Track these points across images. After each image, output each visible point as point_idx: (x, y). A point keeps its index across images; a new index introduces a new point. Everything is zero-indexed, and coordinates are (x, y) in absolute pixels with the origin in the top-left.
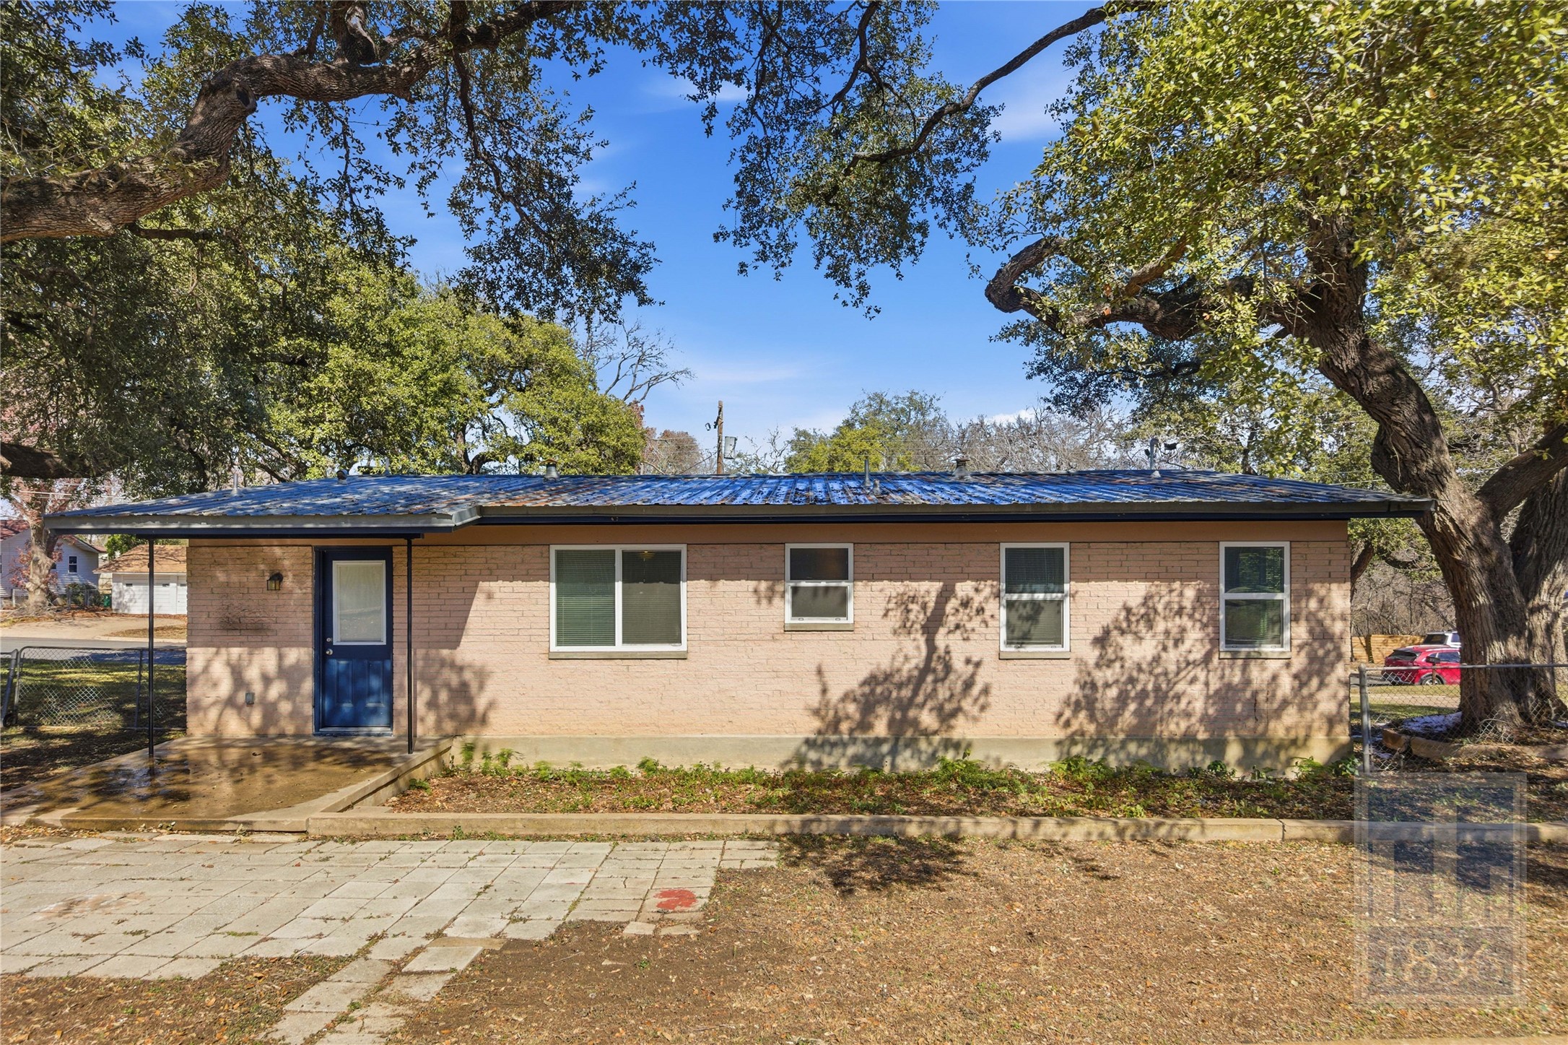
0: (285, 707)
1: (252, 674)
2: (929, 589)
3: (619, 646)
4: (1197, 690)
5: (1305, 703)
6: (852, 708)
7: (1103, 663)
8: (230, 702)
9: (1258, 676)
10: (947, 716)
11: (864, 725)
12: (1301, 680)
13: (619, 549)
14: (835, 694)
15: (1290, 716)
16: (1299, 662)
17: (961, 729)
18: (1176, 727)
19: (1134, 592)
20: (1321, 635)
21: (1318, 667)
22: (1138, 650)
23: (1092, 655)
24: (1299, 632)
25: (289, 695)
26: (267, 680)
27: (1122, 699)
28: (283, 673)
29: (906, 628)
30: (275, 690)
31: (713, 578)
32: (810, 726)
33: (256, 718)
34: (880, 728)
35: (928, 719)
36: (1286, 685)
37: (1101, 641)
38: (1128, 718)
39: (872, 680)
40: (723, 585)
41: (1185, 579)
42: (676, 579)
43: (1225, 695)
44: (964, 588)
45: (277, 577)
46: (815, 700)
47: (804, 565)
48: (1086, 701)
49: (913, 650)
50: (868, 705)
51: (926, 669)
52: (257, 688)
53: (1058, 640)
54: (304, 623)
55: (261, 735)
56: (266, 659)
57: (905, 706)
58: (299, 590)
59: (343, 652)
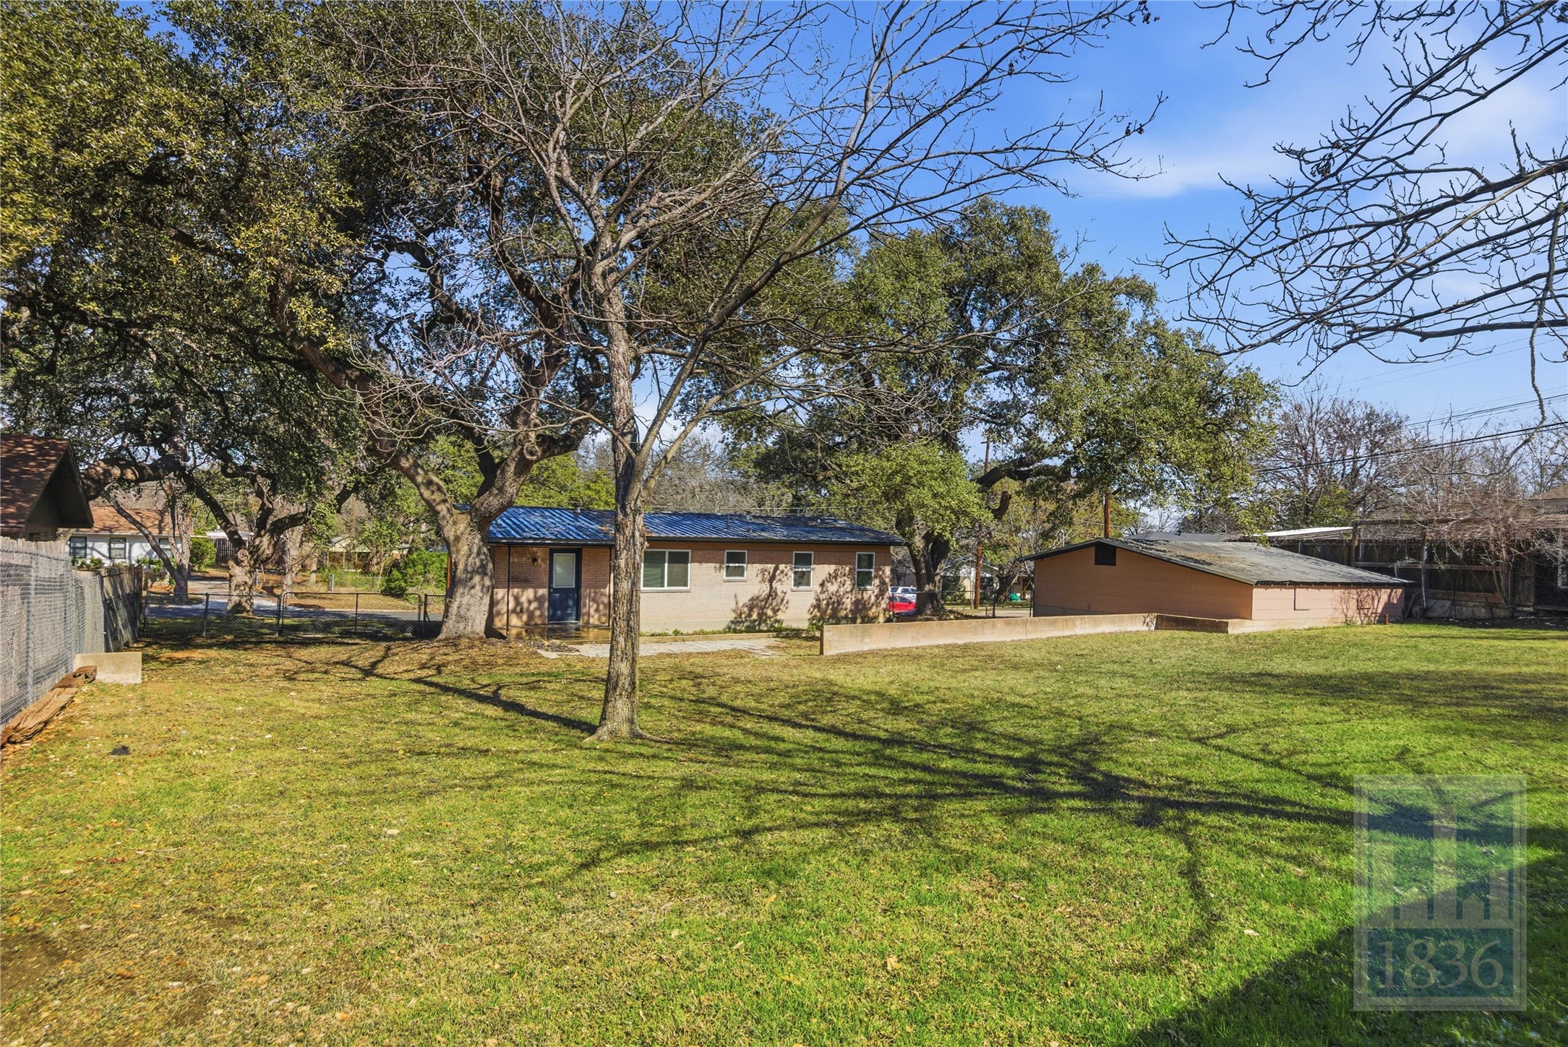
0: (538, 613)
1: (523, 599)
2: (771, 567)
3: (666, 588)
4: (848, 601)
5: (878, 605)
6: (746, 609)
7: (823, 592)
8: (514, 611)
9: (866, 596)
10: (775, 611)
11: (750, 615)
12: (877, 597)
13: (667, 551)
14: (740, 604)
15: (874, 610)
16: (877, 591)
17: (780, 616)
18: (843, 613)
19: (831, 568)
20: (883, 583)
21: (882, 592)
22: (832, 588)
23: (819, 589)
24: (877, 582)
25: (540, 608)
26: (530, 602)
27: (828, 604)
28: (537, 599)
29: (763, 580)
30: (534, 605)
31: (700, 562)
32: (732, 616)
33: (525, 618)
34: (755, 616)
35: (770, 612)
36: (873, 598)
37: (822, 585)
38: (829, 611)
39: (752, 599)
40: (704, 565)
41: (846, 564)
42: (686, 562)
43: (857, 603)
44: (782, 567)
45: (535, 560)
46: (733, 606)
47: (733, 558)
48: (817, 606)
49: (765, 589)
50: (751, 609)
51: (770, 595)
52: (525, 605)
53: (808, 584)
54: (546, 579)
55: (527, 624)
56: (530, 593)
57: (762, 608)
58: (543, 565)
59: (557, 590)
